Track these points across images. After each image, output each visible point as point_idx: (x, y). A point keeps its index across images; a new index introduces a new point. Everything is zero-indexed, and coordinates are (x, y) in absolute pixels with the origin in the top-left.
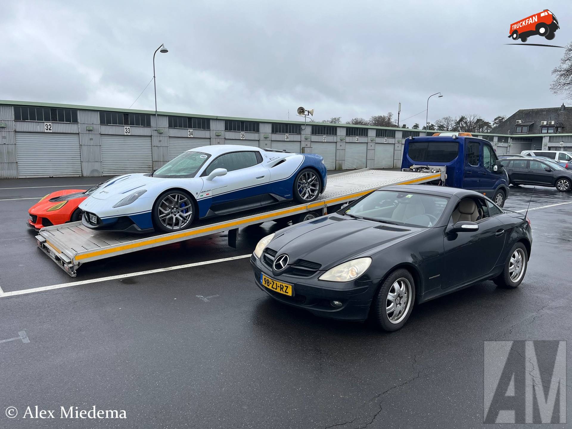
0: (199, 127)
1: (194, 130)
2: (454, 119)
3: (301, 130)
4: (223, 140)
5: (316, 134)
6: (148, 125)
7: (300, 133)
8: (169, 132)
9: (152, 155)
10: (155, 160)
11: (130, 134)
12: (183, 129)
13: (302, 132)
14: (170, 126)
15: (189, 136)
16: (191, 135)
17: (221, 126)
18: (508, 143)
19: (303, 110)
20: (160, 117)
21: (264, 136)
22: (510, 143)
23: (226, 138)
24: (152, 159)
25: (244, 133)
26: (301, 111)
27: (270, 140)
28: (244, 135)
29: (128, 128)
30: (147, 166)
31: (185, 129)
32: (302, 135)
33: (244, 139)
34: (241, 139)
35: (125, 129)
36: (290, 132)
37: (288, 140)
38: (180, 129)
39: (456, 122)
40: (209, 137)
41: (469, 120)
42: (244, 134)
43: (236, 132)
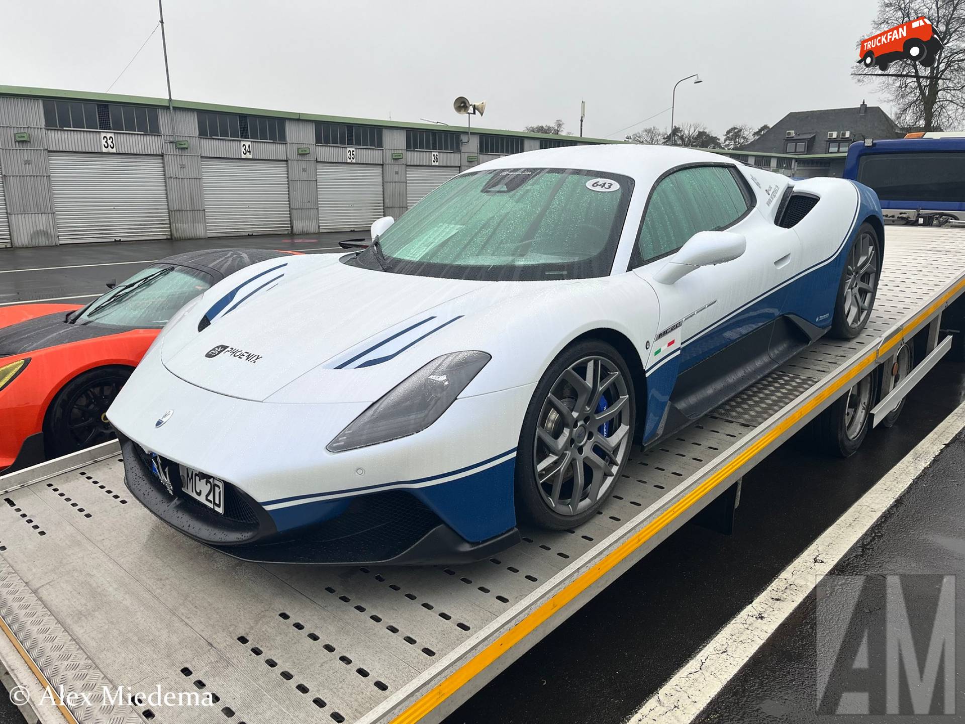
0: (264, 137)
1: (254, 142)
2: (662, 131)
3: (461, 144)
4: (313, 164)
5: (487, 151)
6: (154, 131)
7: (458, 151)
8: (200, 147)
9: (167, 198)
10: (175, 209)
11: (114, 150)
12: (230, 140)
13: (463, 149)
14: (203, 134)
15: (243, 156)
16: (248, 153)
17: (308, 135)
18: (791, 169)
19: (465, 103)
20: (178, 113)
21: (392, 157)
22: (794, 169)
23: (318, 160)
24: (168, 205)
25: (354, 149)
26: (462, 105)
27: (403, 164)
28: (353, 154)
29: (108, 136)
30: (158, 220)
31: (235, 140)
32: (461, 153)
33: (354, 161)
34: (349, 161)
35: (105, 139)
36: (440, 148)
37: (437, 164)
38: (223, 140)
39: (666, 136)
40: (285, 159)
41: (686, 132)
42: (353, 151)
43: (337, 147)
